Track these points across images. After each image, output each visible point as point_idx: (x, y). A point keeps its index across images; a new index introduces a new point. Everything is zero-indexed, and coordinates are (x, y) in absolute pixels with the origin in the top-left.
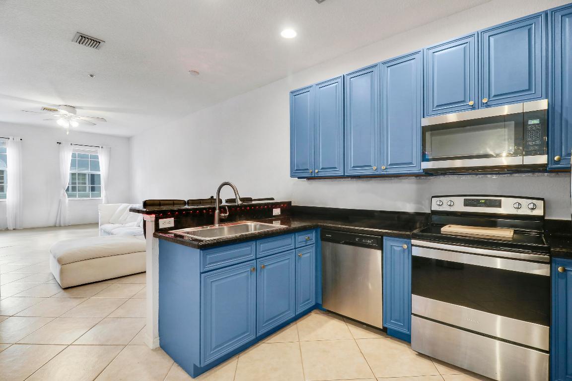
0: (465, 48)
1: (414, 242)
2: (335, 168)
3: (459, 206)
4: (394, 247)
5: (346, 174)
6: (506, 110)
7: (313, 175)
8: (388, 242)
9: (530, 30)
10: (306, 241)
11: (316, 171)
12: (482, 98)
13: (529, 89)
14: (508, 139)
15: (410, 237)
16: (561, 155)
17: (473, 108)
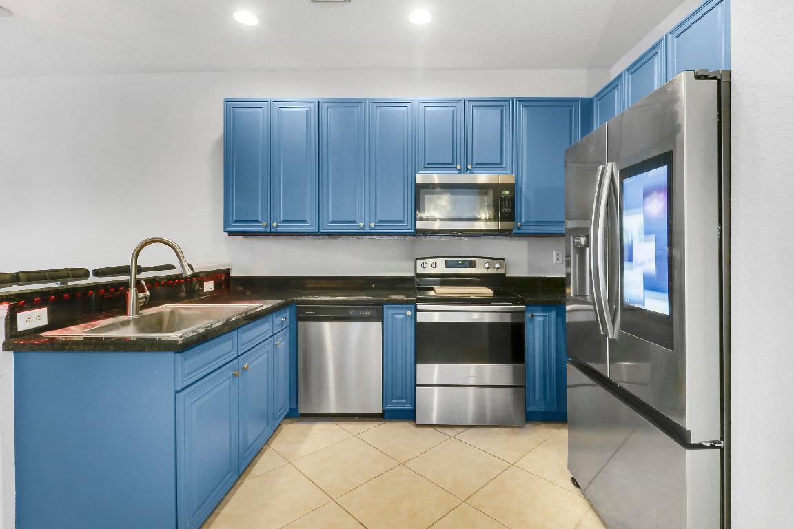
0: (453, 111)
1: (419, 307)
2: (305, 222)
3: (441, 267)
4: (396, 316)
5: (321, 231)
6: (482, 178)
7: (268, 230)
8: (388, 311)
9: (502, 111)
10: (281, 324)
11: (275, 224)
12: (467, 164)
13: (501, 164)
14: (488, 206)
15: (414, 303)
16: (521, 222)
17: (460, 172)
